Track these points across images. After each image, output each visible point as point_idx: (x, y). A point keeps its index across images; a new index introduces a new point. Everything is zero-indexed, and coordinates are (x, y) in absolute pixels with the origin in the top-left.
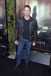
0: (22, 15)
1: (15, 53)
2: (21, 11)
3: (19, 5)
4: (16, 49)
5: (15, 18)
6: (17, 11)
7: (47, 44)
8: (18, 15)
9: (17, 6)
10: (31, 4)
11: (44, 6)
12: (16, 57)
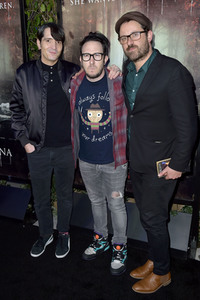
11: (166, 30)
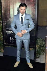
0: (8, 15)
1: (3, 51)
2: (7, 12)
3: (4, 6)
4: (3, 47)
5: (1, 18)
6: (3, 11)
7: (31, 40)
8: (4, 16)
9: (3, 7)
10: (15, 6)
12: (3, 55)
